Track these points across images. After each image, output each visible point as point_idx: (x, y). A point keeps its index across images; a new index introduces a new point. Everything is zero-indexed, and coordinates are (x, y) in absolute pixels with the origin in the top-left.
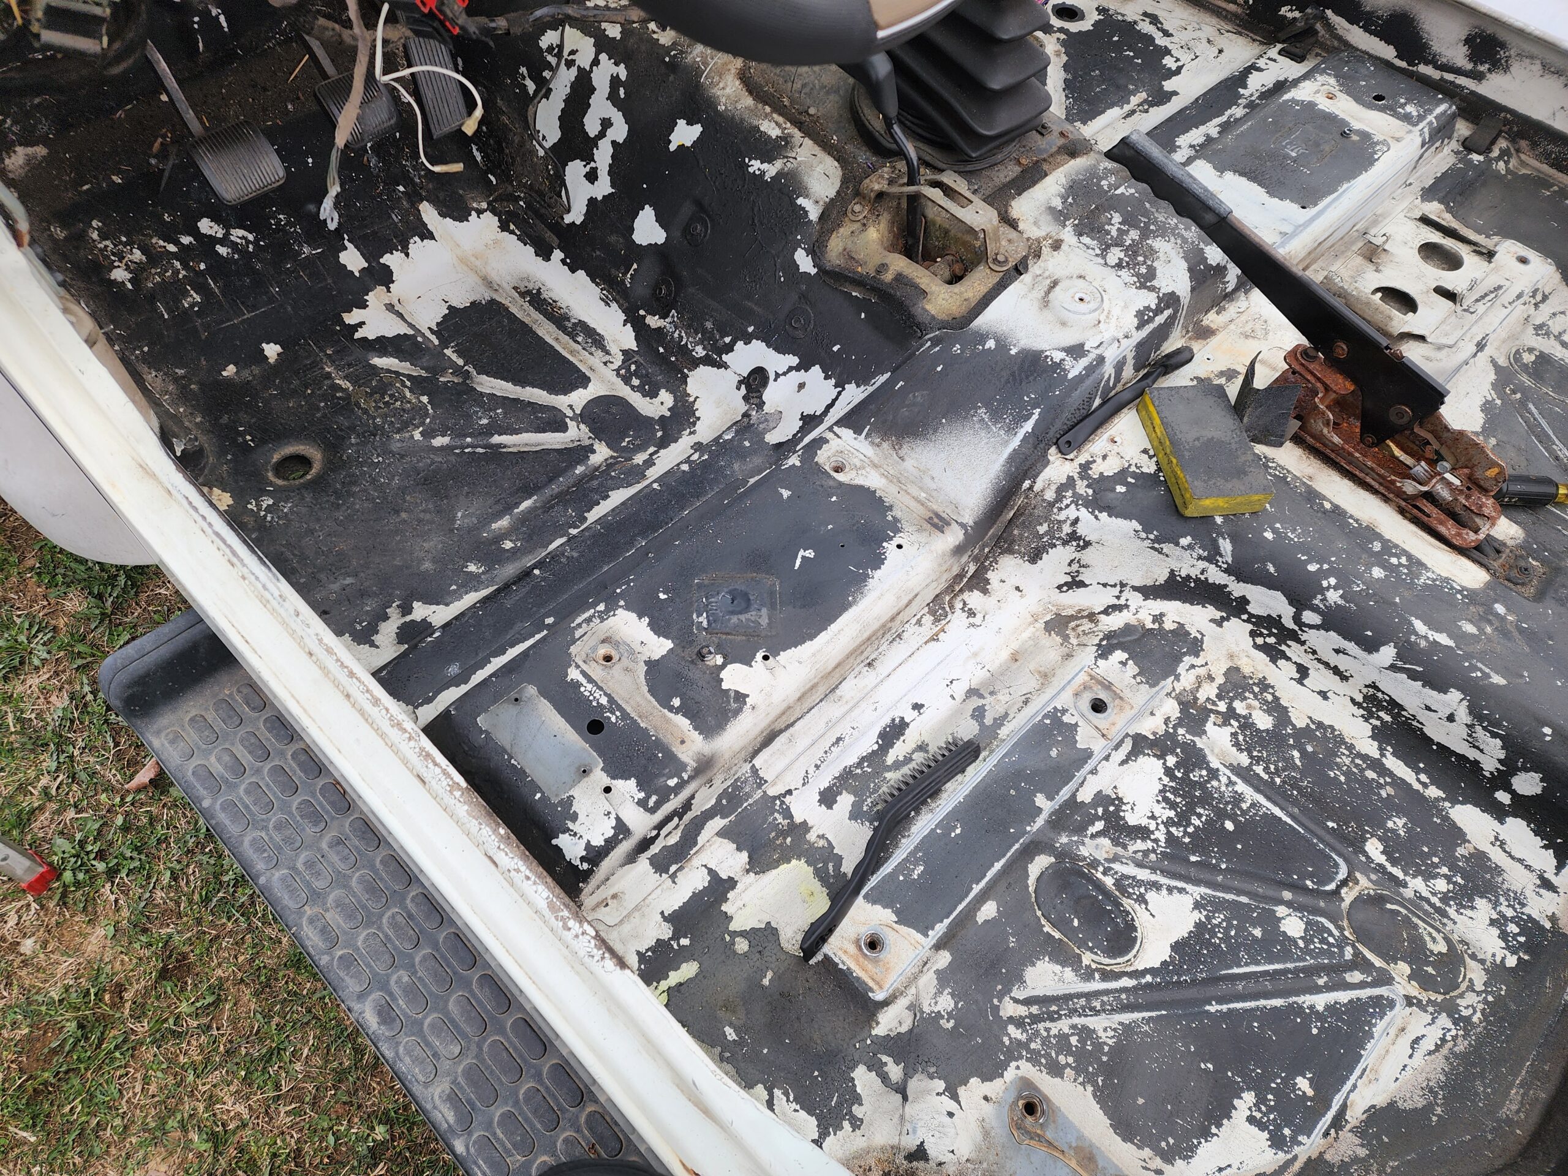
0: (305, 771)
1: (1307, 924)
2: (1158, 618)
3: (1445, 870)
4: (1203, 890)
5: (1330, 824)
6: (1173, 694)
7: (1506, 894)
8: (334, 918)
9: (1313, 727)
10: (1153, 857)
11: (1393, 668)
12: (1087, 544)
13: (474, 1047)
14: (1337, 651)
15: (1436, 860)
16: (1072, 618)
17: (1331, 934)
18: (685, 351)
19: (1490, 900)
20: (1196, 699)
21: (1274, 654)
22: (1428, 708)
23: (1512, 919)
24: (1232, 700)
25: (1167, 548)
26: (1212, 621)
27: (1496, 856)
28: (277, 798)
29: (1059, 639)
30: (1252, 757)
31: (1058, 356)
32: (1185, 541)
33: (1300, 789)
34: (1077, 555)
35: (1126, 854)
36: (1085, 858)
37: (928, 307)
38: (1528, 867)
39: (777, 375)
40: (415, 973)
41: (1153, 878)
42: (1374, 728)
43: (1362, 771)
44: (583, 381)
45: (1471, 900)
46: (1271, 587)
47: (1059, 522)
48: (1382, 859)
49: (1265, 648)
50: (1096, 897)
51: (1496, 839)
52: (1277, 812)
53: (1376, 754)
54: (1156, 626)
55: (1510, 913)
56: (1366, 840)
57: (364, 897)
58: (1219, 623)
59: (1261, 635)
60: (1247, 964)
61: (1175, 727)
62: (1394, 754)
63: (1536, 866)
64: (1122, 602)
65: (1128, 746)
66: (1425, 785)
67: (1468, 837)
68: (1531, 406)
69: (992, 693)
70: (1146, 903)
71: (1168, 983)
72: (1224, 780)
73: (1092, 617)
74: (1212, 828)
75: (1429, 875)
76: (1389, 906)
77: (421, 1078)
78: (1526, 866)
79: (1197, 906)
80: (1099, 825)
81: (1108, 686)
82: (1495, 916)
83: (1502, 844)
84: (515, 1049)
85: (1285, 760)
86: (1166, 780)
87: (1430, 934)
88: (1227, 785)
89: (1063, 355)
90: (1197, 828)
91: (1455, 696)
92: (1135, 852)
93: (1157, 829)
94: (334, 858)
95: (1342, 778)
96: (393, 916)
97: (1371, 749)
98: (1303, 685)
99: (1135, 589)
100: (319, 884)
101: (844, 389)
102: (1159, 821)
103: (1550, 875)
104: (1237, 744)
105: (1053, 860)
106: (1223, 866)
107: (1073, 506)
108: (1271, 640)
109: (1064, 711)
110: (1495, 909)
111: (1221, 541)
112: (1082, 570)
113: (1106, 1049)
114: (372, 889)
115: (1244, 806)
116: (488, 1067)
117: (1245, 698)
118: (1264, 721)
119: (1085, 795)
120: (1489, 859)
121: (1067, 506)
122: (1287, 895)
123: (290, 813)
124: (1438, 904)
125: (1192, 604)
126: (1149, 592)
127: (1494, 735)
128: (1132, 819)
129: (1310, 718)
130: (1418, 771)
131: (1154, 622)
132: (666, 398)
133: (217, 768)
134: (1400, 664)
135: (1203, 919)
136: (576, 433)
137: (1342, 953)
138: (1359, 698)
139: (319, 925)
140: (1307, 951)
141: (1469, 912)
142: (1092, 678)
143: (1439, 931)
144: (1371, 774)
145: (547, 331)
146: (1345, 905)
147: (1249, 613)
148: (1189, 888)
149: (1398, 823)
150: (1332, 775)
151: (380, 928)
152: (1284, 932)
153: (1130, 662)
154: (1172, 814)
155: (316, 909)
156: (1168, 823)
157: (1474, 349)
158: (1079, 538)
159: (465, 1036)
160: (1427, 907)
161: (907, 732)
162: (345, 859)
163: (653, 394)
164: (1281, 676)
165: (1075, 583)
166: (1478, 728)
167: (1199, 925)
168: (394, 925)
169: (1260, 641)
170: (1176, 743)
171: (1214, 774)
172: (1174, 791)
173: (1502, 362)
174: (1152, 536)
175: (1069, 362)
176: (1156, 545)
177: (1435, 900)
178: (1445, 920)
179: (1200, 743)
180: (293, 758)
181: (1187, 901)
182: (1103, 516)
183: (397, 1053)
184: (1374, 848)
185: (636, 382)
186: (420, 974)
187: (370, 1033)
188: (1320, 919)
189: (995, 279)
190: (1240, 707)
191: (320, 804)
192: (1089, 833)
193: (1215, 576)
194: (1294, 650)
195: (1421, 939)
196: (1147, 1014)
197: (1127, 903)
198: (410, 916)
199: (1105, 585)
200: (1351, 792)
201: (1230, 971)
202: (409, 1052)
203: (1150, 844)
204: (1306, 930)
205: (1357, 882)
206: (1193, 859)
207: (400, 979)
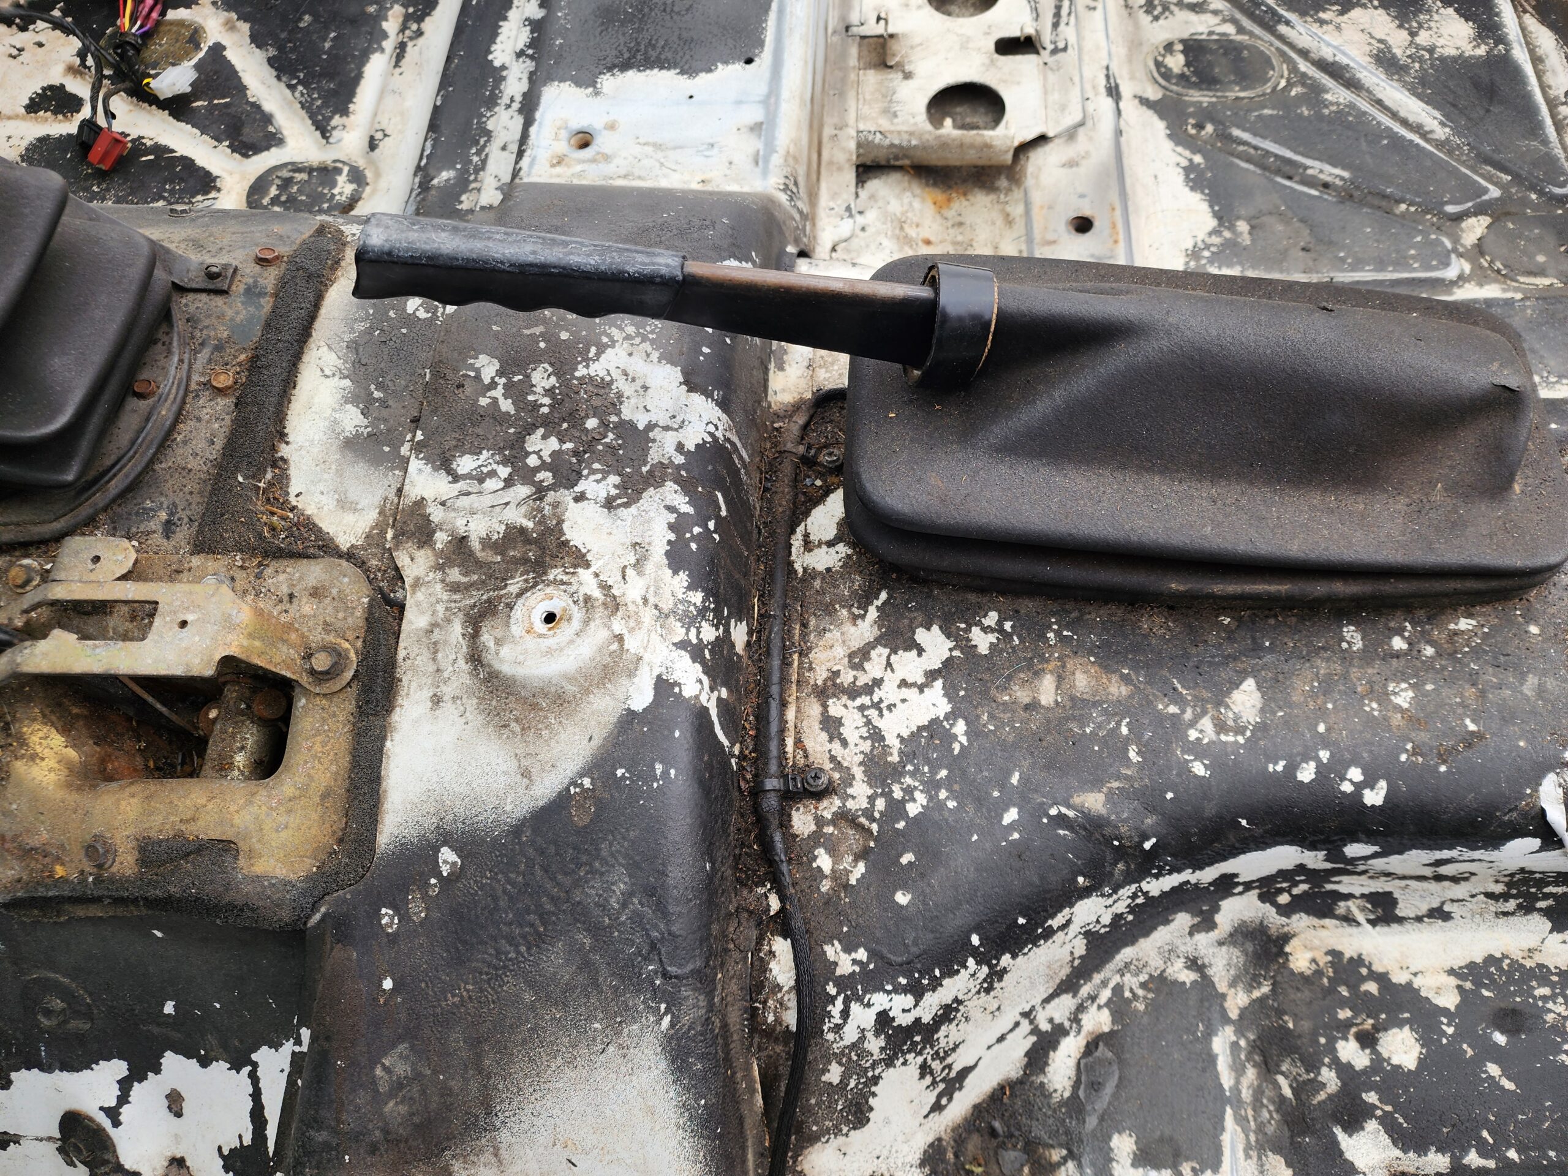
9: (1468, 985)
14: (1435, 863)
25: (1056, 920)
26: (1191, 928)
34: (926, 1054)
37: (261, 867)
39: (113, 1114)
47: (854, 1046)
49: (1300, 904)
59: (1281, 892)
68: (1236, 132)
99: (1047, 1000)
101: (255, 1065)
107: (855, 1007)
108: (1302, 888)
112: (949, 1062)
121: (845, 1014)
126: (1074, 980)
129: (1454, 974)
131: (1113, 1014)
138: (1500, 890)
147: (1244, 884)
157: (1109, 102)
165: (954, 1081)
169: (1283, 899)
173: (1153, 93)
189: (343, 709)
190: (1352, 1054)
194: (1351, 885)
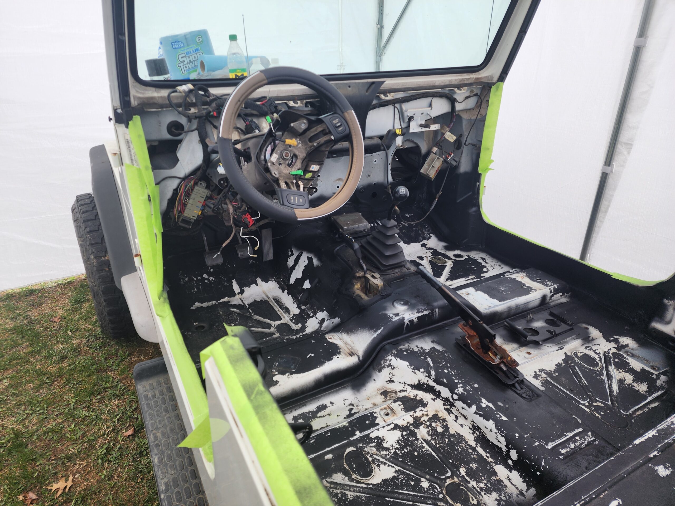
0: (170, 400)
1: (430, 485)
2: (415, 396)
3: (485, 482)
4: (399, 468)
5: (450, 461)
6: (413, 416)
7: (505, 493)
8: (159, 435)
9: (456, 434)
10: (388, 456)
11: (475, 413)
12: (394, 368)
13: (178, 473)
14: (463, 408)
15: (483, 478)
16: (390, 392)
17: (437, 489)
18: (308, 314)
19: (498, 493)
20: (420, 420)
21: (449, 412)
22: (486, 428)
23: (504, 501)
24: (432, 422)
25: (417, 371)
26: (432, 399)
27: (506, 482)
28: (160, 405)
29: (384, 397)
30: (432, 438)
31: (391, 315)
32: (422, 370)
33: (444, 450)
34: (391, 371)
35: (380, 454)
36: (365, 451)
38: (517, 488)
39: (327, 320)
40: (172, 452)
41: (385, 461)
42: (475, 437)
43: (468, 449)
44: (281, 319)
45: (491, 492)
46: (445, 387)
47: (386, 361)
48: (464, 474)
49: (447, 410)
50: (364, 461)
51: (508, 477)
52: (434, 454)
53: (474, 446)
54: (414, 398)
55: (504, 498)
56: (461, 467)
57: (169, 431)
58: (434, 400)
59: (446, 405)
60: (405, 490)
61: (410, 425)
62: (480, 446)
63: (520, 488)
64: (405, 389)
65: (392, 426)
66: (488, 457)
67: (498, 475)
68: (576, 367)
69: (357, 406)
70: (379, 467)
71: (377, 489)
72: (420, 442)
73: (396, 393)
74: (410, 454)
75: (478, 482)
76: (461, 487)
77: (161, 477)
78: (516, 487)
79: (396, 472)
80: (374, 444)
81: (392, 410)
82: (498, 498)
83: (510, 480)
84: (188, 476)
85: (443, 441)
86: (401, 438)
87: (472, 498)
88: (420, 443)
89: (393, 315)
90: (405, 452)
91: (491, 422)
92: (383, 454)
93: (392, 449)
94: (166, 421)
95: (460, 450)
96: (173, 438)
97: (473, 444)
98: (456, 422)
99: (409, 385)
100: (159, 426)
102: (394, 447)
103: (524, 492)
104: (428, 434)
105: (355, 449)
106: (409, 464)
107: (390, 356)
108: (449, 407)
109: (375, 413)
110: (499, 496)
111: (431, 371)
112: (393, 376)
113: (349, 500)
114: (172, 430)
115: (423, 450)
116: (179, 479)
117: (437, 423)
118: (440, 429)
119: (373, 435)
120: (503, 483)
122: (428, 477)
123: (161, 409)
124: (479, 490)
125: (426, 393)
126: (413, 386)
127: (502, 436)
128: (385, 445)
129: (456, 432)
130: (486, 453)
131: (414, 397)
132: (300, 325)
133: (150, 395)
134: (477, 411)
135: (396, 475)
136: (272, 329)
137: (438, 495)
138: (471, 427)
139: (155, 435)
140: (427, 492)
141: (489, 495)
142: (388, 406)
143: (476, 498)
144: (470, 451)
145: (276, 308)
146: (446, 484)
147: (442, 397)
148: (395, 466)
149: (474, 466)
150: (457, 448)
151: (169, 440)
152: (421, 485)
153: (402, 405)
154: (399, 447)
155: (156, 432)
156: (397, 448)
157: (558, 348)
158: (392, 366)
159: (177, 470)
160: (475, 491)
161: (327, 409)
162: (168, 422)
163: (297, 324)
164: (450, 419)
165: (391, 381)
166: (498, 434)
167: (394, 477)
168: (173, 440)
169: (446, 407)
170: (409, 429)
171: (417, 439)
172: (402, 441)
174: (412, 368)
175: (394, 317)
176: (413, 371)
177: (478, 489)
178: (480, 496)
179: (416, 431)
180: (169, 396)
181: (393, 470)
182: (398, 359)
183: (158, 470)
184: (463, 471)
185: (294, 321)
186: (173, 452)
187: (154, 463)
188: (435, 485)
189: (381, 297)
190: (434, 425)
191: (170, 408)
192: (370, 445)
193: (432, 383)
194: (454, 410)
195: (469, 498)
196: (365, 495)
197: (373, 465)
198: (178, 438)
199: (400, 383)
200: (461, 454)
201: (398, 491)
202: (161, 470)
203: (388, 453)
204: (429, 487)
205: (454, 479)
206: (400, 459)
207: (168, 452)
